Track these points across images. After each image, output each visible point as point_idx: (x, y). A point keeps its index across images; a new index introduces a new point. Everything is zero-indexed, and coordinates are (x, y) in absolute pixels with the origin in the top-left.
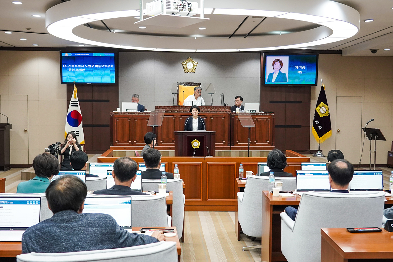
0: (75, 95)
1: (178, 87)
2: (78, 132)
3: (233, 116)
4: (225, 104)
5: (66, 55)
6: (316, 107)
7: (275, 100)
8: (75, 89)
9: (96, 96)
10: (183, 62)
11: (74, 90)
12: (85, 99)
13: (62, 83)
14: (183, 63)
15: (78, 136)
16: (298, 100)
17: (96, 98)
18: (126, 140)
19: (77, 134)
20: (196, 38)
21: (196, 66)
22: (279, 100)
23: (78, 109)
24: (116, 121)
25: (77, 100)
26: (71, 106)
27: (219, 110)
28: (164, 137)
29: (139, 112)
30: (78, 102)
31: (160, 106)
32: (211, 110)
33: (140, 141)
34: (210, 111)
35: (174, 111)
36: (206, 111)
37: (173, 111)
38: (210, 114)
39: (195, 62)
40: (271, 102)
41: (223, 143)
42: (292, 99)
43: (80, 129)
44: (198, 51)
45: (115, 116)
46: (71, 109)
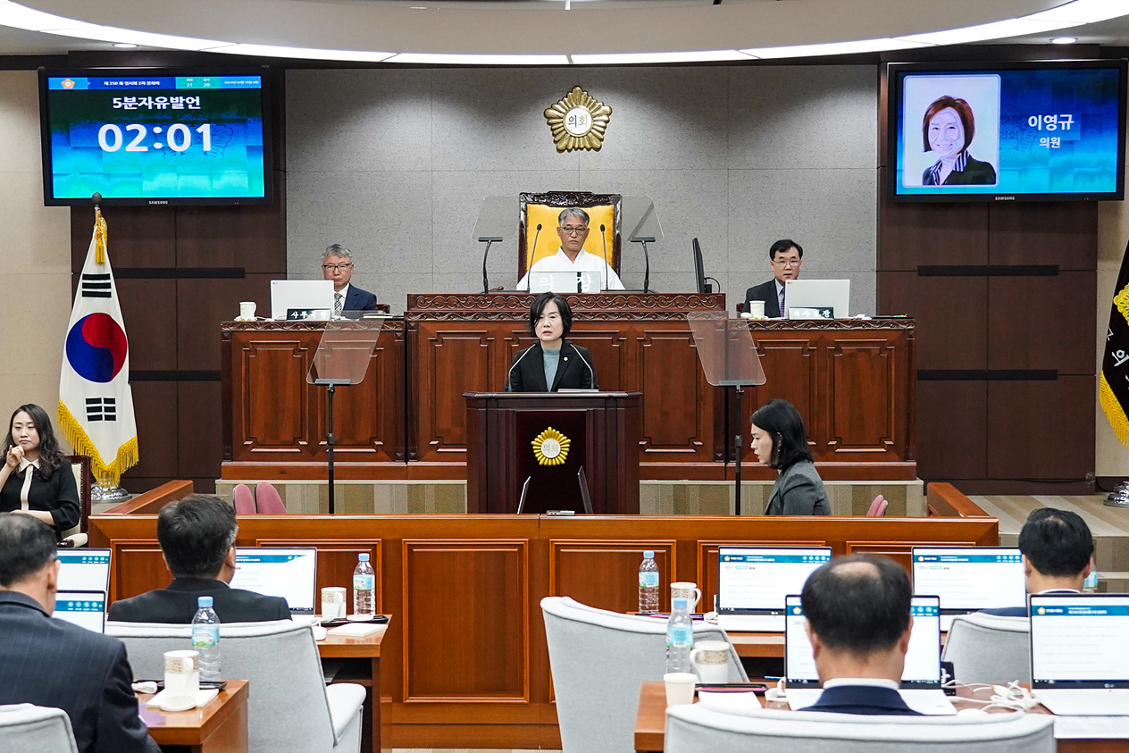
0: (100, 249)
1: (526, 214)
2: (112, 401)
3: (734, 334)
4: (709, 282)
5: (68, 84)
6: (1116, 293)
7: (942, 262)
8: (101, 226)
9: (191, 253)
10: (552, 108)
11: (96, 228)
12: (146, 264)
13: (50, 200)
14: (551, 112)
15: (113, 418)
16: (1041, 261)
17: (191, 263)
18: (287, 436)
19: (107, 409)
20: (568, 7)
21: (603, 124)
22: (957, 262)
23: (111, 307)
24: (243, 357)
25: (108, 270)
26: (85, 294)
27: (675, 309)
28: (445, 422)
29: (343, 318)
30: (112, 281)
31: (425, 296)
32: (642, 310)
33: (346, 441)
34: (637, 314)
35: (486, 315)
36: (620, 314)
37: (480, 315)
38: (638, 328)
39: (599, 108)
40: (925, 271)
41: (695, 447)
42: (1014, 260)
43: (119, 388)
44: (578, 59)
45: (243, 338)
46: (85, 307)
